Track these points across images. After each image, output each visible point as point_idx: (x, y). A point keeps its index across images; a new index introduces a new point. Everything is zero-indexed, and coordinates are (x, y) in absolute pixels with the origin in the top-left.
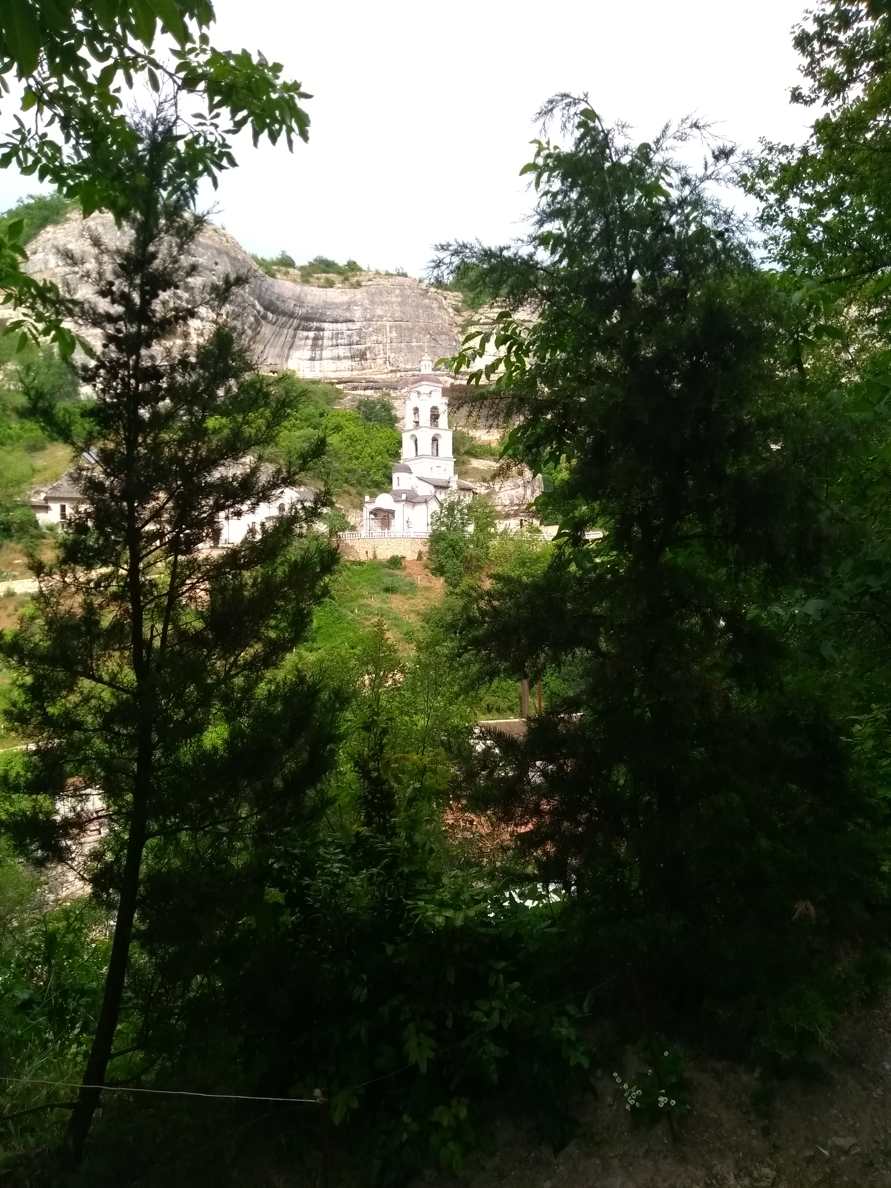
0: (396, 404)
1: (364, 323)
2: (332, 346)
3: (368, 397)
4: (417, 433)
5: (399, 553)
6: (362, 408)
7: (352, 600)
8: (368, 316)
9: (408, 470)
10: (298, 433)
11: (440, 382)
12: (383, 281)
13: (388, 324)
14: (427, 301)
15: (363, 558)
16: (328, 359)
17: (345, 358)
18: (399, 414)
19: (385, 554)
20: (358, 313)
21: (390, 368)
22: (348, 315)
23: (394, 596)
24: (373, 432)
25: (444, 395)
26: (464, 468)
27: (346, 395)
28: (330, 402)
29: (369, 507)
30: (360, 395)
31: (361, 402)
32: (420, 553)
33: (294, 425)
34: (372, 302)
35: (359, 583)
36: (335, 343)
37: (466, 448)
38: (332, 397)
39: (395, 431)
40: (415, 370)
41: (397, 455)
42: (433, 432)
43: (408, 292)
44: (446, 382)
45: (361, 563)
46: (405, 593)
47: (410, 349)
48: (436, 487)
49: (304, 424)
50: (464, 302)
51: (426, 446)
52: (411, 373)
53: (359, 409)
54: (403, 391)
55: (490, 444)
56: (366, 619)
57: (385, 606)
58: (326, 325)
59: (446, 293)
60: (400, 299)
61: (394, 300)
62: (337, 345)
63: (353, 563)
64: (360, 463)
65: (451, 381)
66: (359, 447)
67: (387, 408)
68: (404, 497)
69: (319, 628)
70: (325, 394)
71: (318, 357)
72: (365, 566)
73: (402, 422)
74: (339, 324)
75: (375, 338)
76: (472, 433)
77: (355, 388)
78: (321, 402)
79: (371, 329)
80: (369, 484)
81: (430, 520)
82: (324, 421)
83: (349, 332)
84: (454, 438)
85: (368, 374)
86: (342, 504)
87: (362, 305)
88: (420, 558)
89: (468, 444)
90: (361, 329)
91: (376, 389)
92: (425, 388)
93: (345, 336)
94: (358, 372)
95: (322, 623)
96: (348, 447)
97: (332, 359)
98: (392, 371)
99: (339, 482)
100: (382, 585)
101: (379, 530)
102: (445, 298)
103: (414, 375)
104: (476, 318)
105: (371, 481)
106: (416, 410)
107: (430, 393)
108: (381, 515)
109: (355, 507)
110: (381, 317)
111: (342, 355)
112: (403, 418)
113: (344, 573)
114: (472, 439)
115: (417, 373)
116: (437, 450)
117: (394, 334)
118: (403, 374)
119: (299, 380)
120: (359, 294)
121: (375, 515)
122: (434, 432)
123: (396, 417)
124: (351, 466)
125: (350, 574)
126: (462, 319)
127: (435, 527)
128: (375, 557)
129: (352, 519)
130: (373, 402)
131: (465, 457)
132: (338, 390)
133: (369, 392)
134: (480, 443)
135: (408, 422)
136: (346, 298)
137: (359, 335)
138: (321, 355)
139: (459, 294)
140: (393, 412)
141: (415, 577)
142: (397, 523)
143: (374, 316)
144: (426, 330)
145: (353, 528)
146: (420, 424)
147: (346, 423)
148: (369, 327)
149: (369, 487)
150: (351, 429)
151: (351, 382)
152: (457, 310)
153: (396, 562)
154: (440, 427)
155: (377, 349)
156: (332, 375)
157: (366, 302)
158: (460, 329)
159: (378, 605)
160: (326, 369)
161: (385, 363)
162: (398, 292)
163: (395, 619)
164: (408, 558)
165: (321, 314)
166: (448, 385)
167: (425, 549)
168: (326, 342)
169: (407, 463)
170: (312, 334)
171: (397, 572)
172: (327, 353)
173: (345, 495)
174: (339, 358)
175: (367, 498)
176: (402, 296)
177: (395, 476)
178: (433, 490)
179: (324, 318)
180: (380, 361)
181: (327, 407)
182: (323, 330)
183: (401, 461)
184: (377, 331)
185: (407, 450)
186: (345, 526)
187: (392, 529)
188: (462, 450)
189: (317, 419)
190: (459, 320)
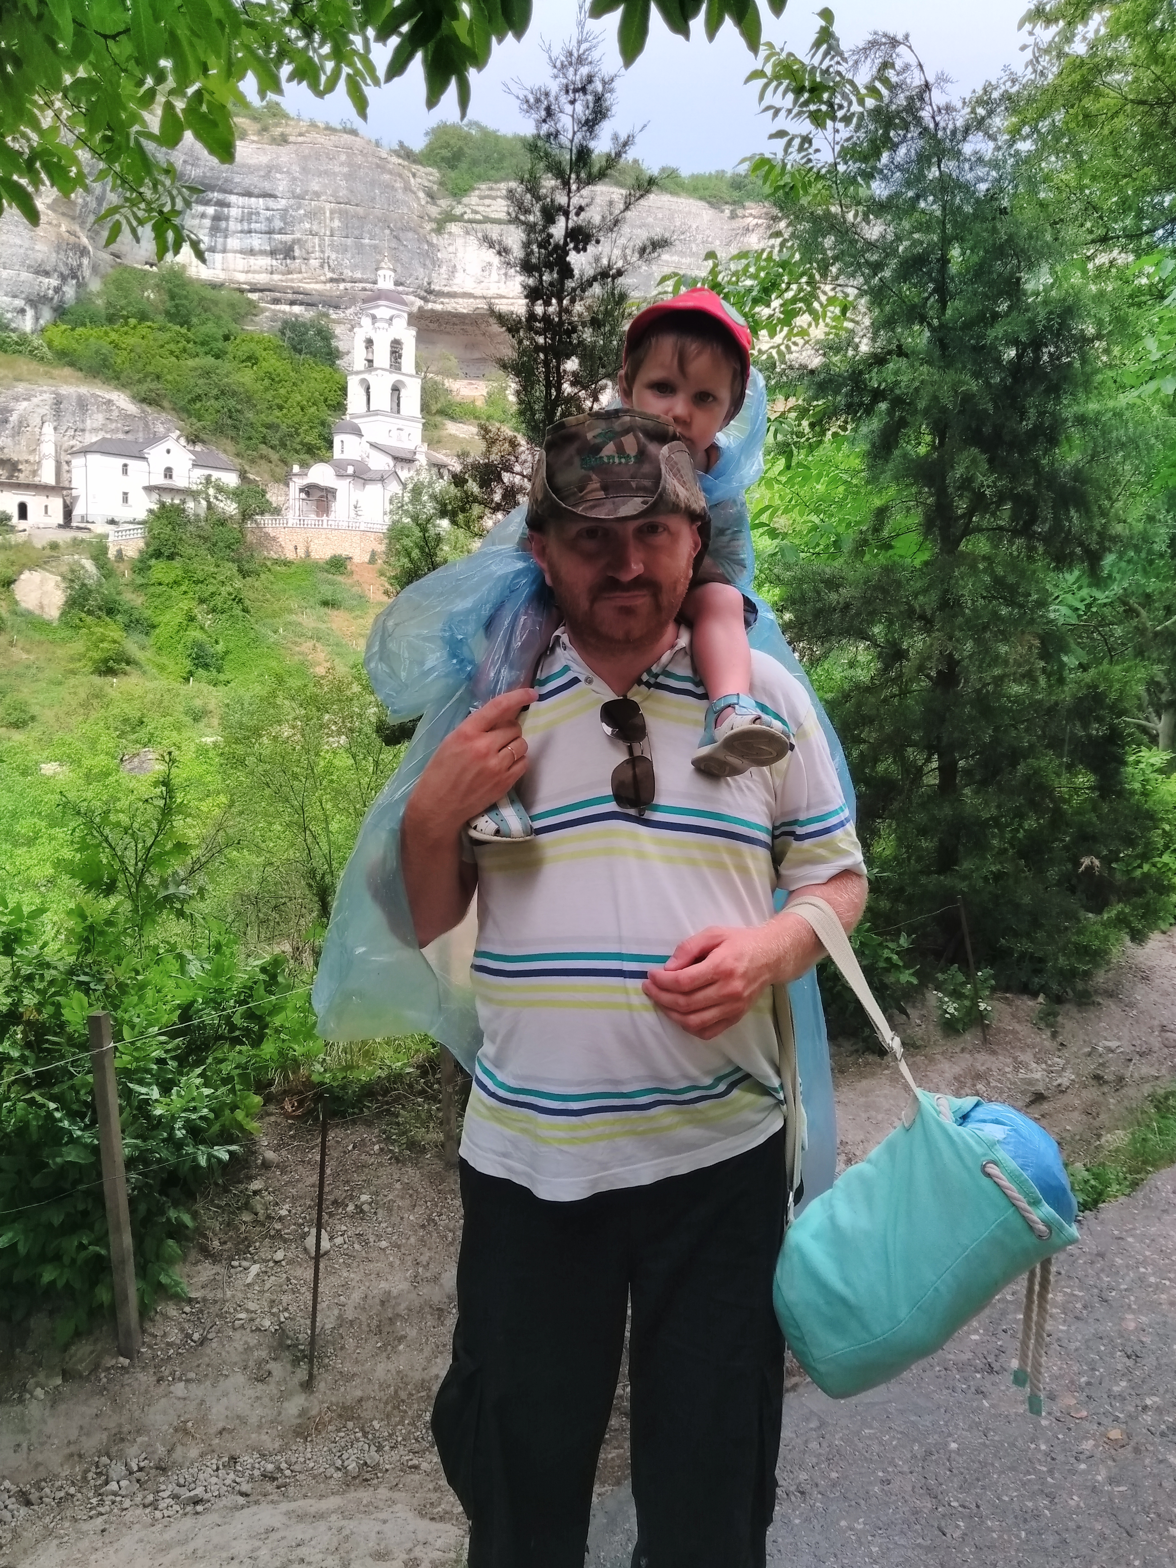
0: (338, 330)
1: (292, 201)
2: (242, 232)
3: (297, 316)
4: (371, 378)
5: (343, 551)
6: (288, 333)
7: (274, 615)
8: (298, 190)
9: (357, 432)
10: (191, 363)
11: (405, 304)
12: (321, 139)
13: (328, 206)
14: (387, 177)
15: (290, 555)
16: (235, 252)
17: (262, 253)
18: (342, 346)
19: (322, 552)
20: (282, 185)
21: (330, 275)
22: (267, 186)
23: (336, 613)
24: (304, 371)
25: (410, 323)
26: (436, 434)
27: (263, 310)
28: (238, 318)
29: (297, 483)
30: (284, 312)
31: (286, 323)
32: (373, 554)
33: (185, 350)
34: (304, 170)
35: (285, 591)
36: (246, 227)
37: (439, 405)
38: (242, 312)
39: (336, 370)
40: (366, 281)
41: (340, 407)
42: (393, 378)
43: (359, 160)
44: (412, 304)
45: (287, 563)
46: (351, 609)
47: (360, 249)
48: (396, 459)
49: (201, 350)
50: (441, 184)
51: (382, 399)
52: (360, 285)
53: (283, 334)
54: (348, 312)
55: (473, 402)
56: (295, 643)
57: (323, 626)
58: (233, 199)
59: (415, 167)
60: (346, 170)
61: (337, 169)
62: (250, 232)
63: (276, 562)
64: (285, 415)
65: (419, 303)
66: (282, 391)
67: (325, 335)
68: (350, 470)
69: (227, 653)
70: (232, 306)
71: (219, 247)
72: (293, 568)
73: (346, 358)
74: (253, 200)
75: (308, 226)
76: (449, 383)
77: (276, 301)
78: (226, 317)
79: (302, 212)
80: (299, 447)
81: (388, 507)
82: (230, 347)
83: (269, 213)
84: (424, 390)
85: (297, 281)
86: (258, 474)
87: (288, 172)
88: (373, 560)
89: (442, 399)
90: (285, 210)
91: (308, 304)
92: (383, 311)
93: (262, 217)
94: (279, 277)
95: (231, 645)
96: (267, 389)
97: (241, 252)
98: (332, 280)
99: (254, 441)
100: (318, 596)
101: (313, 516)
102: (414, 175)
103: (364, 289)
104: (458, 210)
105: (302, 443)
106: (369, 343)
107: (391, 319)
108: (317, 494)
109: (277, 481)
110: (317, 195)
111: (257, 247)
112: (348, 353)
113: (263, 576)
114: (448, 391)
115: (369, 286)
116: (398, 405)
117: (336, 223)
118: (349, 285)
119: (191, 281)
120: (285, 155)
121: (308, 494)
122: (395, 377)
123: (337, 350)
124: (271, 419)
125: (272, 578)
126: (438, 210)
127: (396, 517)
128: (308, 554)
129: (274, 496)
130: (304, 325)
131: (438, 419)
132: (250, 302)
133: (297, 309)
134: (458, 399)
135: (357, 358)
136: (264, 159)
137: (283, 218)
138: (225, 244)
139: (434, 171)
140: (334, 343)
141: (366, 586)
142: (340, 508)
143: (307, 192)
144: (385, 222)
145: (277, 511)
146: (375, 365)
147: (264, 353)
148: (299, 208)
149: (297, 452)
150: (271, 363)
151: (270, 290)
152: (432, 196)
153: (338, 564)
154: (404, 370)
155: (310, 244)
156: (242, 277)
157: (296, 168)
158: (434, 226)
159: (313, 625)
160: (232, 267)
161: (322, 266)
162: (343, 158)
163: (337, 645)
164: (356, 560)
165: (226, 180)
166: (415, 309)
167: (381, 548)
168: (233, 225)
169: (356, 421)
170: (211, 210)
171: (339, 578)
172: (233, 243)
173: (263, 462)
174: (252, 252)
175: (296, 469)
176: (350, 165)
177: (337, 440)
178: (391, 463)
179: (230, 187)
180: (314, 263)
181: (234, 327)
182: (228, 205)
183: (348, 417)
184: (312, 215)
185: (355, 401)
186: (266, 508)
187: (332, 516)
188: (434, 408)
189: (220, 344)
190: (434, 211)
